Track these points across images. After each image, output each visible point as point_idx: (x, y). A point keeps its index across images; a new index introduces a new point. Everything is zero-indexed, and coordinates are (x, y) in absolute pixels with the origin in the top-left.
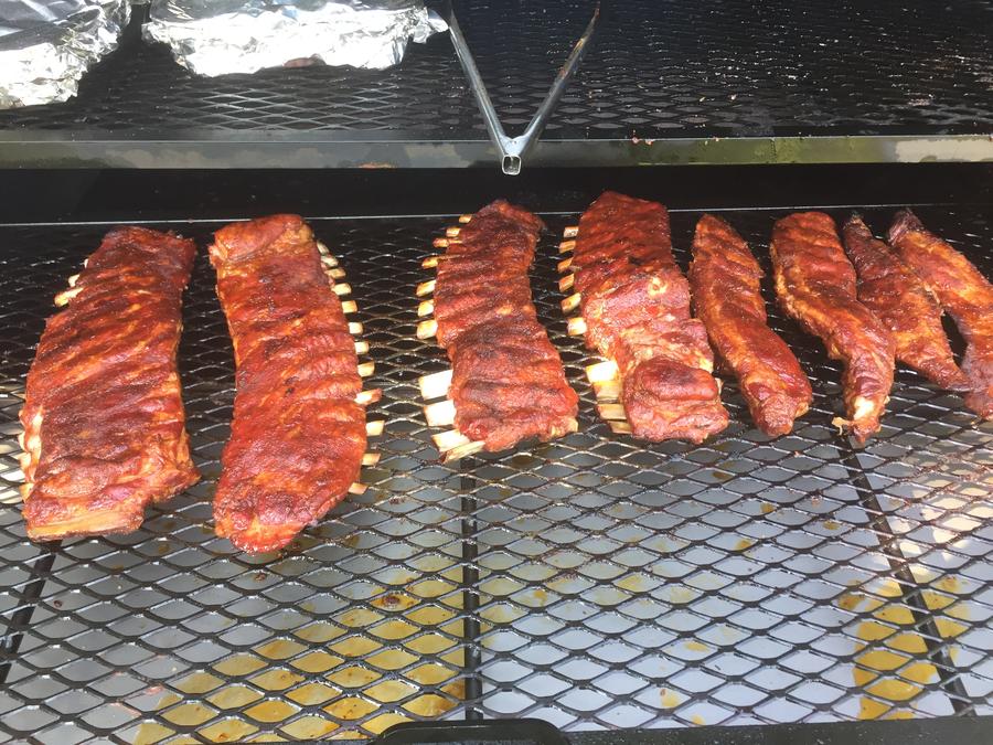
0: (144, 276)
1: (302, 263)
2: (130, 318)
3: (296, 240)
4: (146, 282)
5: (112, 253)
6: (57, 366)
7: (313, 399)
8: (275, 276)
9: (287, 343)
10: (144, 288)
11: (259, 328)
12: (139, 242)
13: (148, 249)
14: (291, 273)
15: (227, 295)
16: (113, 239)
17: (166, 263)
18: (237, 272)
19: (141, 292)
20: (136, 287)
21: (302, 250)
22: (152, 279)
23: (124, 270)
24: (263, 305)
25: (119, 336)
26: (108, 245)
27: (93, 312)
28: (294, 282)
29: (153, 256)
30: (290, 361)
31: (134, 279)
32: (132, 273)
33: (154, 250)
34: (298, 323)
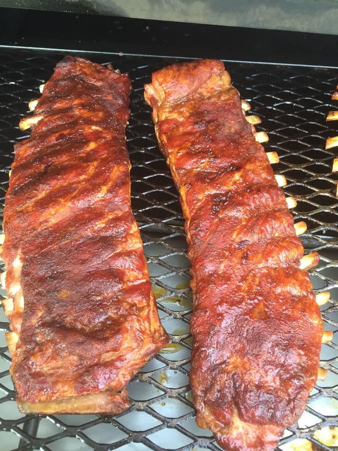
0: (94, 110)
1: (229, 110)
2: (89, 158)
3: (220, 86)
4: (97, 116)
5: (63, 83)
6: (30, 203)
7: (267, 267)
8: (209, 122)
9: (232, 200)
10: (96, 124)
11: (203, 178)
12: (86, 74)
13: (93, 81)
14: (221, 120)
15: (169, 139)
16: (63, 68)
17: (110, 98)
18: (175, 116)
19: (94, 128)
20: (89, 122)
21: (227, 97)
22: (101, 114)
23: (76, 102)
24: (202, 153)
25: (83, 177)
26: (59, 73)
27: (55, 145)
28: (226, 131)
29: (98, 90)
30: (238, 220)
31: (85, 113)
32: (83, 106)
33: (99, 84)
34: (237, 176)
